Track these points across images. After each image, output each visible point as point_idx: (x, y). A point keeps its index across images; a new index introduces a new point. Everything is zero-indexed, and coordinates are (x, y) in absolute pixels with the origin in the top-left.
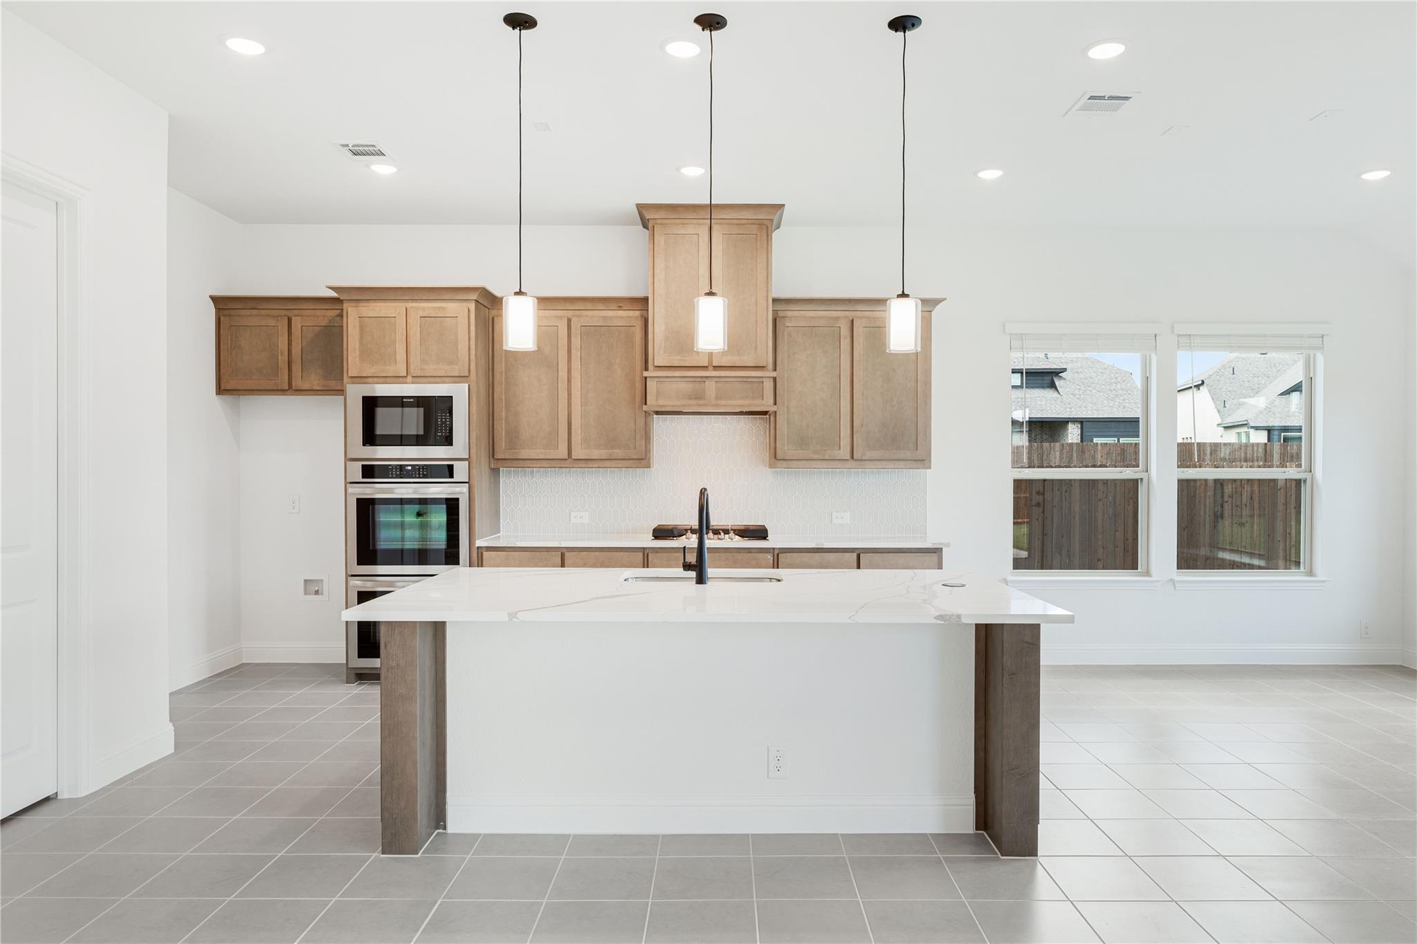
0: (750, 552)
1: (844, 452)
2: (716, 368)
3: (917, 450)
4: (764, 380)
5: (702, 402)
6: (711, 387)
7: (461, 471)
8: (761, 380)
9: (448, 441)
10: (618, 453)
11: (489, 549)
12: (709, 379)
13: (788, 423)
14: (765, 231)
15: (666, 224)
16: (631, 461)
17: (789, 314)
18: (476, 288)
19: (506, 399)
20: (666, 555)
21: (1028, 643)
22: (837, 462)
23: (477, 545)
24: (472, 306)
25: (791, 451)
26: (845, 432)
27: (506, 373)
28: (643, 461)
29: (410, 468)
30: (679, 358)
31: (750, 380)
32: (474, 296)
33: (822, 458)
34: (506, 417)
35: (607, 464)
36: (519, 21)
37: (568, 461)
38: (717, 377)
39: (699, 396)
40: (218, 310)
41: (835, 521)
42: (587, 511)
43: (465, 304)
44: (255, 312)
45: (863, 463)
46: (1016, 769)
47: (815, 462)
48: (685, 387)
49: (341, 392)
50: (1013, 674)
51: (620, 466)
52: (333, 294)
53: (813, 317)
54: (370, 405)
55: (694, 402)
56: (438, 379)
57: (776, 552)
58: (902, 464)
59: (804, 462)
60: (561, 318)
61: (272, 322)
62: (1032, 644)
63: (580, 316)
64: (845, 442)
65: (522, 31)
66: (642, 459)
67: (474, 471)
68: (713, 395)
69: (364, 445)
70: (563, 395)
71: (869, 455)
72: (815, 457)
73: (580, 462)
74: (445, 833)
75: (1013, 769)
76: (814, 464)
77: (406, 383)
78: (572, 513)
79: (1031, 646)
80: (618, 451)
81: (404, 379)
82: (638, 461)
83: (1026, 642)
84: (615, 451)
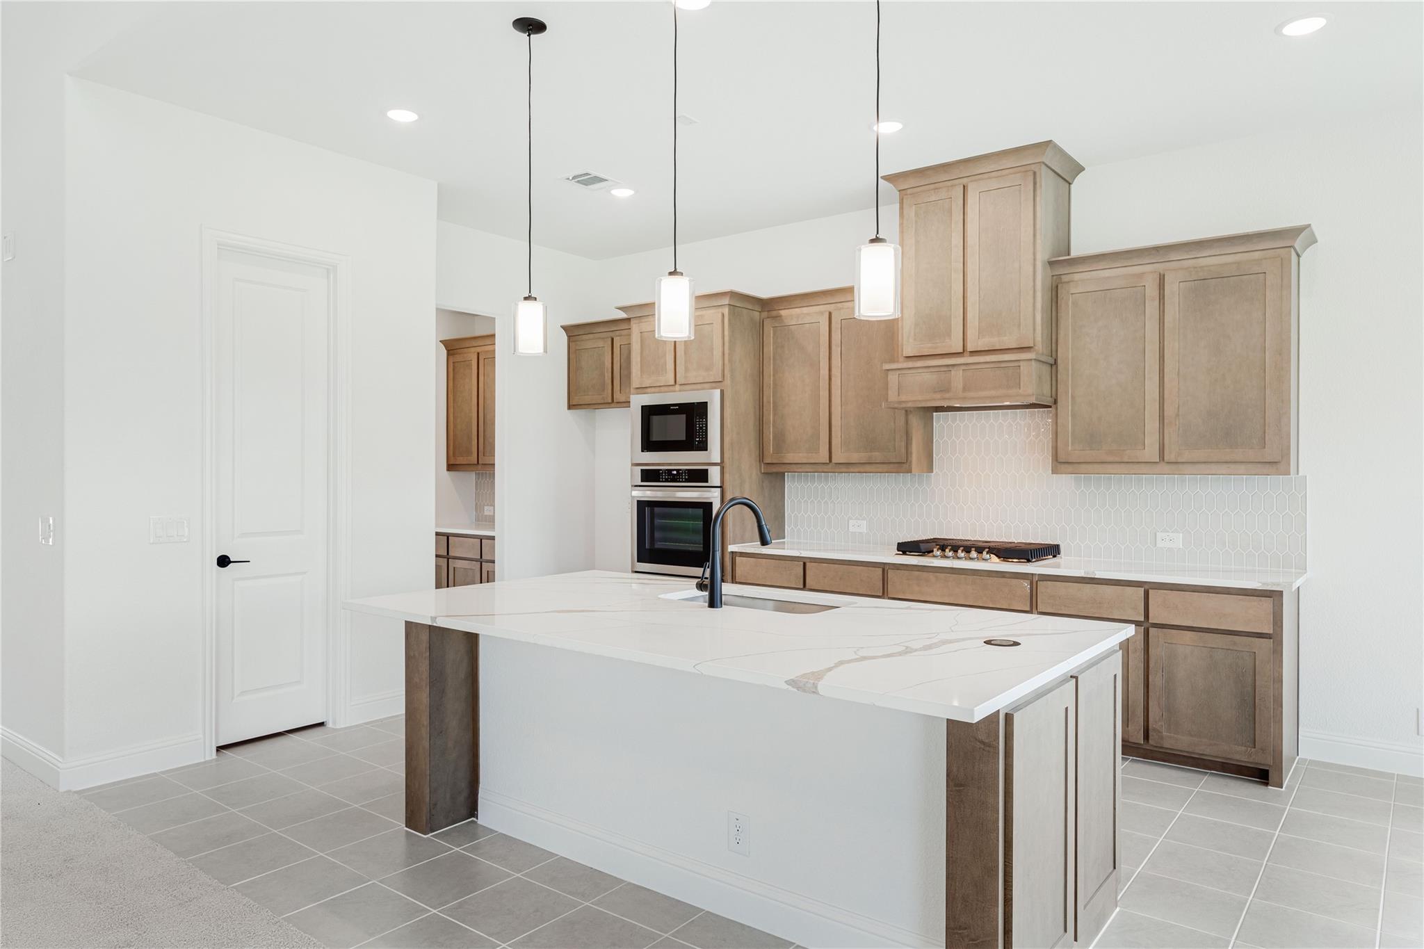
0: (1004, 577)
1: (1151, 452)
2: (973, 353)
3: (1264, 447)
4: (1021, 364)
5: (947, 395)
6: (957, 377)
7: (714, 475)
8: (1016, 364)
9: (703, 446)
10: (877, 456)
11: (742, 554)
12: (956, 368)
13: (1073, 416)
14: (1031, 178)
15: (917, 193)
16: (892, 465)
17: (1077, 277)
18: (725, 293)
19: (774, 402)
20: (906, 573)
21: (982, 742)
22: (1143, 465)
23: (729, 550)
24: (726, 311)
25: (1076, 452)
26: (1152, 425)
27: (774, 375)
28: (904, 465)
29: (675, 472)
30: (930, 345)
31: (1003, 365)
32: (726, 301)
33: (1117, 459)
34: (774, 421)
35: (868, 468)
36: (531, 26)
37: (830, 465)
38: (964, 364)
39: (944, 388)
40: (571, 338)
41: (1160, 544)
42: (864, 520)
43: (720, 310)
44: (591, 336)
45: (1181, 466)
46: (966, 928)
47: (1109, 466)
48: (928, 378)
49: (627, 404)
50: (961, 785)
51: (880, 470)
52: (623, 315)
53: (1109, 278)
54: (649, 412)
55: (938, 396)
56: (699, 386)
57: (1036, 578)
58: (1242, 468)
59: (1096, 466)
60: (822, 313)
61: (600, 344)
62: (989, 746)
63: (840, 309)
64: (1151, 441)
65: (532, 36)
66: (904, 463)
67: (727, 476)
68: (961, 386)
69: (642, 451)
70: (824, 393)
71: (1187, 456)
72: (1110, 459)
73: (840, 466)
74: (476, 822)
75: (960, 928)
76: (1109, 468)
77: (675, 391)
78: (850, 521)
79: (988, 748)
80: (877, 453)
81: (671, 388)
82: (896, 465)
83: (979, 742)
84: (874, 453)
